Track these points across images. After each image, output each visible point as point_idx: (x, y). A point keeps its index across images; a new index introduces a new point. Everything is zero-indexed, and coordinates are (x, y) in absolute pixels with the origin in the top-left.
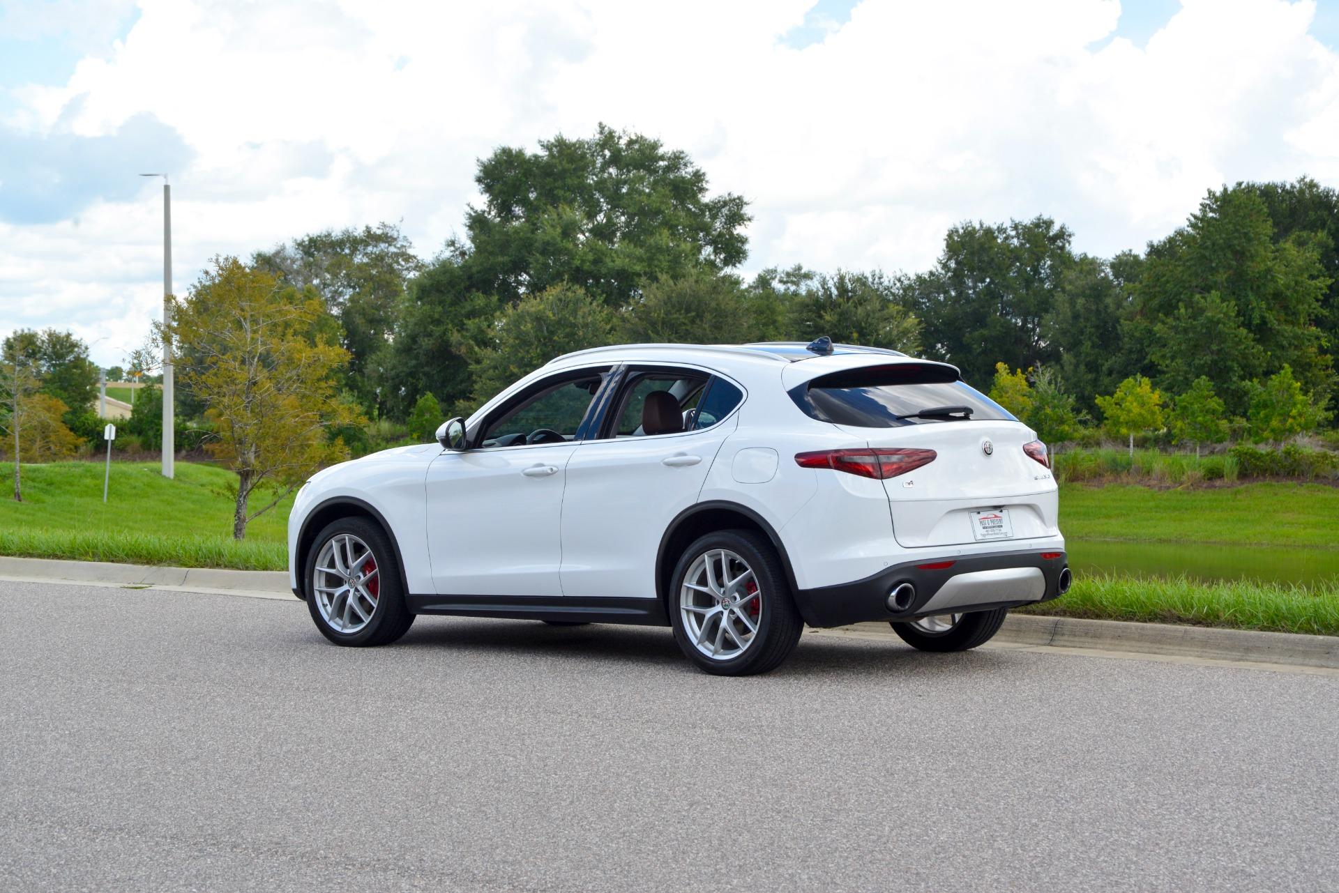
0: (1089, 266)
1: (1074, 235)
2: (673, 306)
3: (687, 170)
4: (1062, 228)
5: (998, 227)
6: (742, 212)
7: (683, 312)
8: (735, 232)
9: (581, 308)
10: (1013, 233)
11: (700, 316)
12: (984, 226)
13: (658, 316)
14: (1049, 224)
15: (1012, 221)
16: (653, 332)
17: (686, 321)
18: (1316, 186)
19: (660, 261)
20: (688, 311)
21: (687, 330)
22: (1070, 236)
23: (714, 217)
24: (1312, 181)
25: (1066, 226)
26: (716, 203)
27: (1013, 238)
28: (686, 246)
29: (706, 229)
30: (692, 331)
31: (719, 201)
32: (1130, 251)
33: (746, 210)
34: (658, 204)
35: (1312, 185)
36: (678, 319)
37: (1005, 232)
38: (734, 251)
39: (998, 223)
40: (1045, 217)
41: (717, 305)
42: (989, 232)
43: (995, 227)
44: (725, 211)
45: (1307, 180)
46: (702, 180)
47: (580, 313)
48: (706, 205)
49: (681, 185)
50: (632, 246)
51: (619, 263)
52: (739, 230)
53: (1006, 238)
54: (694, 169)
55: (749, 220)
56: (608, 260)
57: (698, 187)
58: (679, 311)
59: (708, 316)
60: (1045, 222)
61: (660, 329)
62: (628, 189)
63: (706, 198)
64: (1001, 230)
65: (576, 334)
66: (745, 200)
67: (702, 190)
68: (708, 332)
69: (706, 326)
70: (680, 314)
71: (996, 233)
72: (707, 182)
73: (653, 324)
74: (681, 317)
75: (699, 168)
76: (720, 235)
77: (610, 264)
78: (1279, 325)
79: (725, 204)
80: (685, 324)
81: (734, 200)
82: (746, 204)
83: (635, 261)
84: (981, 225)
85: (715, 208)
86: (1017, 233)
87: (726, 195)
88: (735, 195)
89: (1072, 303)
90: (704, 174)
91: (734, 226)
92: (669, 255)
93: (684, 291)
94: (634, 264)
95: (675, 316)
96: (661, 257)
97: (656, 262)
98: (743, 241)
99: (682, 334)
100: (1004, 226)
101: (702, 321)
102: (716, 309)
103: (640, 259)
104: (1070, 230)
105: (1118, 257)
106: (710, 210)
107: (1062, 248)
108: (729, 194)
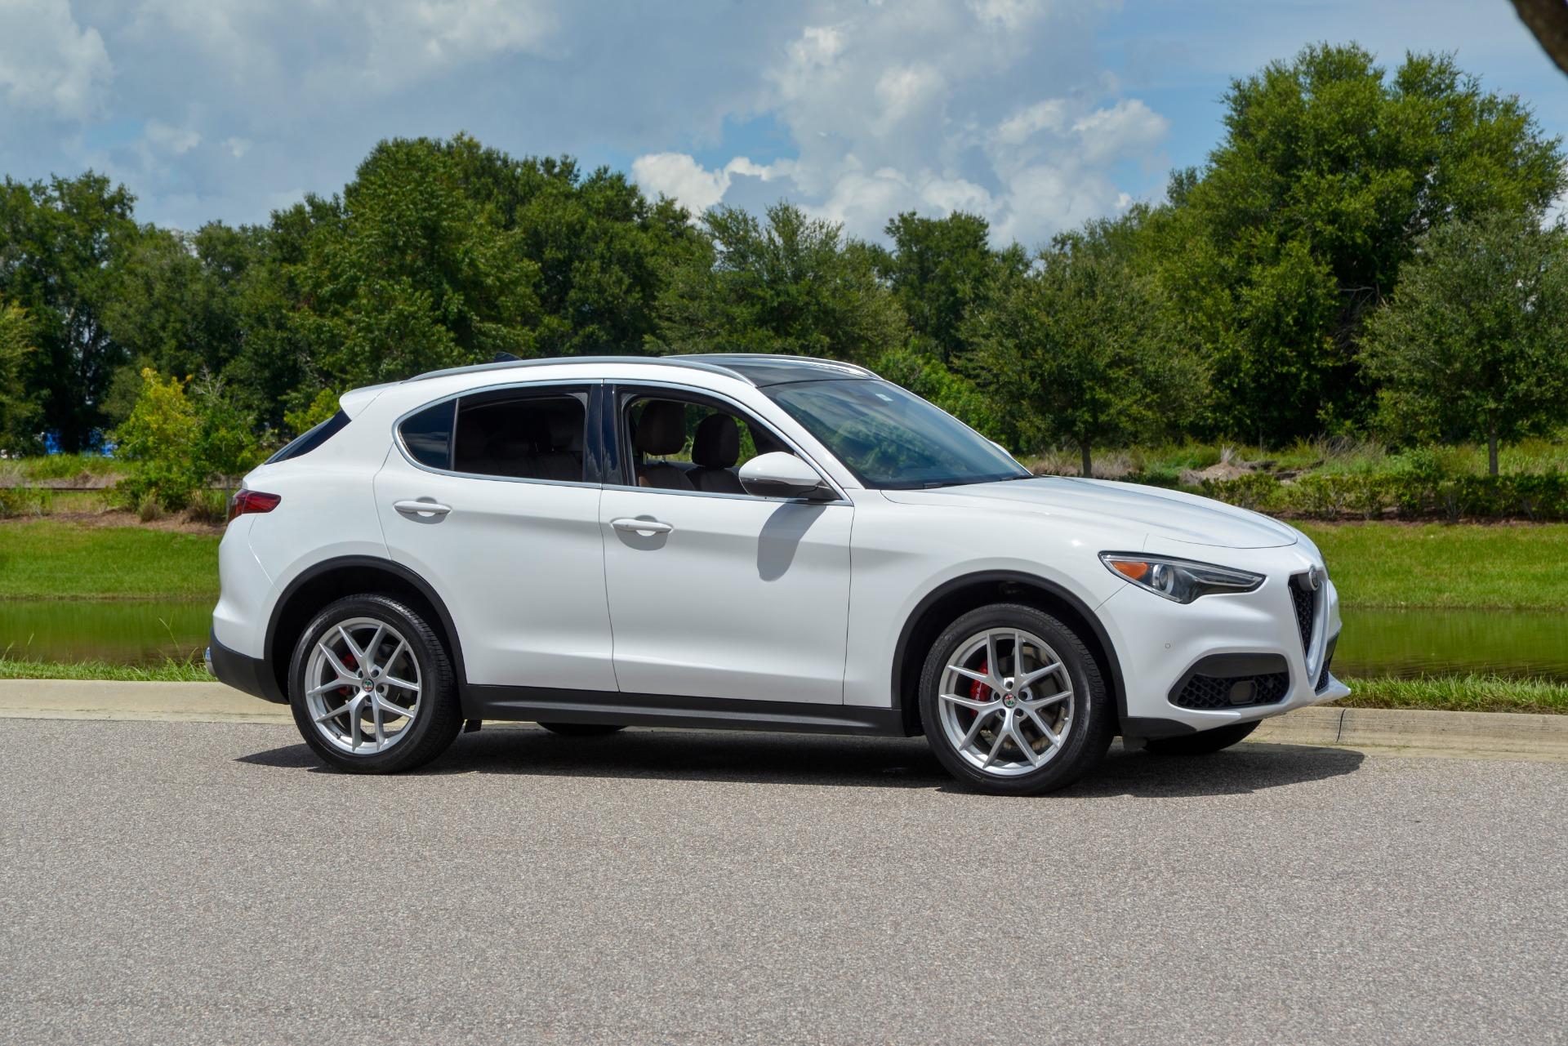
0: (164, 241)
1: (137, 199)
4: (121, 189)
5: (35, 186)
10: (56, 194)
12: (13, 183)
14: (103, 182)
15: (54, 178)
18: (477, 146)
22: (131, 200)
24: (471, 140)
25: (126, 187)
27: (56, 200)
32: (220, 222)
35: (472, 147)
37: (44, 193)
39: (36, 178)
40: (97, 174)
42: (21, 189)
43: (29, 185)
45: (466, 138)
53: (46, 201)
60: (96, 181)
64: (38, 189)
71: (32, 194)
78: (481, 321)
84: (9, 183)
86: (62, 194)
89: (149, 288)
100: (43, 184)
105: (202, 230)
107: (122, 216)
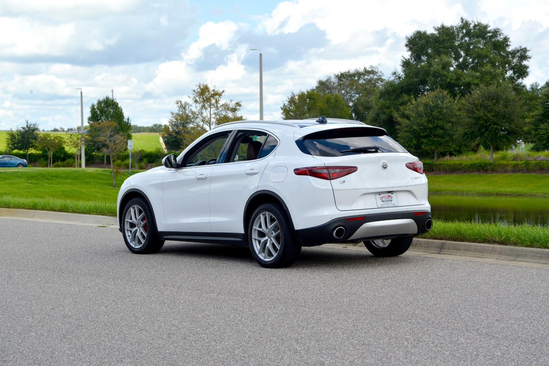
2: (486, 98)
3: (501, 37)
6: (526, 55)
7: (490, 100)
8: (523, 64)
9: (445, 100)
11: (498, 102)
13: (479, 102)
16: (476, 109)
17: (492, 105)
19: (486, 78)
20: (492, 100)
21: (492, 108)
23: (513, 57)
26: (514, 51)
28: (499, 71)
29: (509, 63)
30: (494, 108)
31: (515, 50)
33: (528, 54)
34: (486, 53)
36: (488, 103)
38: (522, 72)
41: (506, 97)
44: (518, 54)
46: (507, 41)
47: (445, 102)
48: (510, 52)
49: (497, 44)
50: (474, 71)
51: (467, 80)
52: (525, 63)
54: (504, 37)
55: (530, 58)
56: (462, 79)
57: (505, 44)
58: (488, 100)
59: (501, 102)
61: (479, 108)
62: (473, 47)
63: (510, 49)
65: (443, 111)
66: (528, 49)
67: (508, 46)
68: (501, 109)
69: (501, 106)
70: (489, 101)
72: (510, 42)
73: (476, 106)
74: (489, 102)
75: (506, 36)
76: (516, 65)
77: (463, 80)
79: (518, 51)
80: (491, 106)
81: (523, 49)
82: (528, 51)
83: (475, 79)
85: (514, 53)
87: (519, 47)
88: (523, 47)
90: (509, 38)
91: (522, 61)
92: (490, 75)
93: (491, 91)
94: (474, 80)
95: (486, 102)
96: (487, 77)
97: (484, 79)
98: (526, 67)
99: (490, 110)
101: (499, 104)
102: (506, 99)
103: (477, 78)
106: (511, 54)
108: (520, 47)
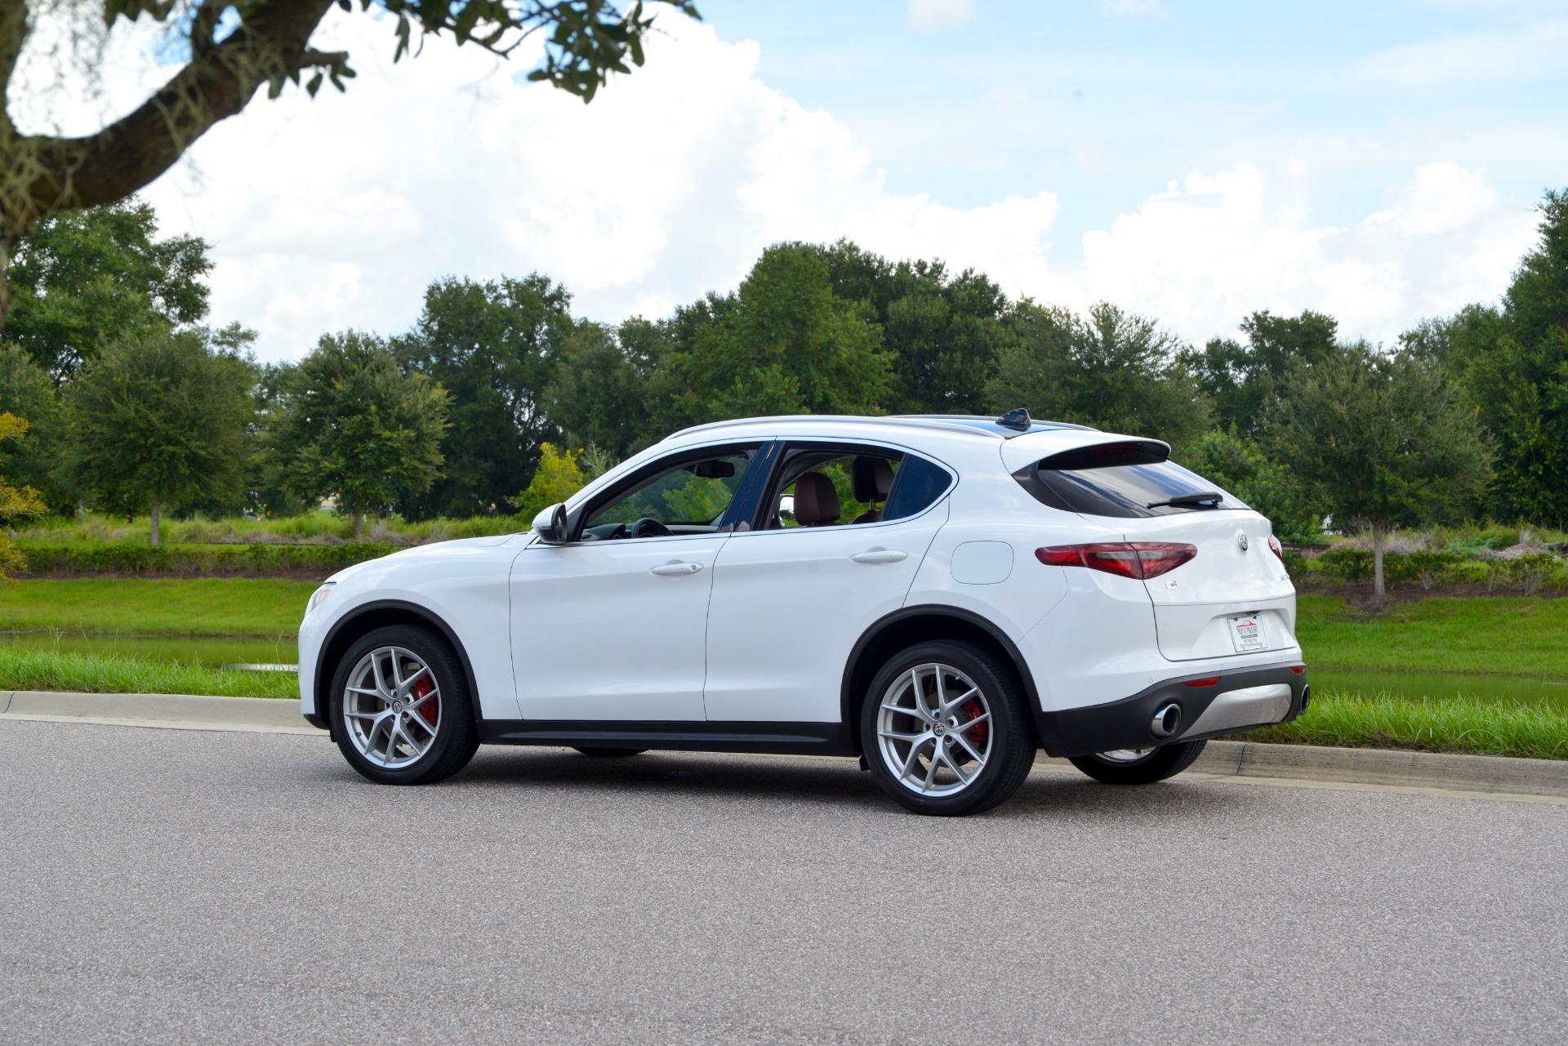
0: (592, 333)
1: (573, 296)
2: (141, 369)
3: (131, 204)
4: (560, 288)
5: (488, 285)
6: (201, 257)
7: (153, 376)
8: (194, 282)
9: (15, 369)
10: (505, 292)
11: (176, 382)
12: (470, 283)
13: (122, 382)
14: (544, 282)
15: (504, 278)
16: (116, 400)
17: (158, 388)
18: (856, 249)
19: (102, 313)
20: (159, 375)
21: (158, 398)
22: (568, 297)
23: (167, 263)
24: (851, 244)
25: (564, 286)
26: (170, 246)
27: (505, 297)
28: (134, 297)
29: (159, 276)
30: (165, 399)
31: (174, 244)
32: (640, 316)
33: (207, 255)
34: (99, 245)
35: (852, 248)
36: (146, 385)
37: (495, 291)
38: (191, 302)
39: (488, 279)
40: (540, 275)
41: (198, 368)
42: (476, 290)
43: (483, 284)
44: (180, 255)
45: (847, 242)
46: (151, 217)
47: (15, 375)
48: (158, 248)
49: (126, 222)
50: (67, 294)
51: (50, 315)
52: (198, 279)
53: (496, 298)
54: (140, 204)
55: (211, 267)
56: (35, 311)
57: (146, 225)
58: (148, 375)
59: (186, 382)
60: (540, 281)
61: (125, 397)
62: (57, 224)
63: (156, 239)
64: (491, 288)
65: (10, 400)
66: (206, 242)
67: (151, 228)
68: (186, 400)
69: (185, 394)
70: (150, 379)
71: (485, 292)
72: (157, 219)
73: (116, 392)
74: (152, 382)
75: (147, 202)
76: (176, 284)
77: (39, 317)
78: (842, 404)
79: (182, 246)
80: (155, 391)
81: (192, 242)
82: (207, 247)
83: (70, 314)
84: (467, 282)
85: (166, 252)
86: (510, 292)
87: (182, 237)
88: (193, 236)
89: (578, 374)
90: (153, 210)
91: (192, 274)
92: (114, 307)
93: (154, 351)
94: (70, 317)
95: (144, 381)
96: (105, 310)
97: (98, 316)
98: (204, 292)
99: (153, 403)
100: (494, 284)
101: (177, 387)
102: (195, 374)
103: (77, 312)
104: (568, 290)
105: (626, 323)
106: (162, 253)
107: (560, 311)
108: (186, 235)
